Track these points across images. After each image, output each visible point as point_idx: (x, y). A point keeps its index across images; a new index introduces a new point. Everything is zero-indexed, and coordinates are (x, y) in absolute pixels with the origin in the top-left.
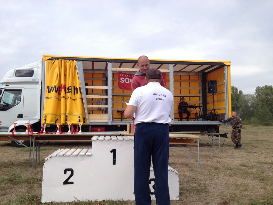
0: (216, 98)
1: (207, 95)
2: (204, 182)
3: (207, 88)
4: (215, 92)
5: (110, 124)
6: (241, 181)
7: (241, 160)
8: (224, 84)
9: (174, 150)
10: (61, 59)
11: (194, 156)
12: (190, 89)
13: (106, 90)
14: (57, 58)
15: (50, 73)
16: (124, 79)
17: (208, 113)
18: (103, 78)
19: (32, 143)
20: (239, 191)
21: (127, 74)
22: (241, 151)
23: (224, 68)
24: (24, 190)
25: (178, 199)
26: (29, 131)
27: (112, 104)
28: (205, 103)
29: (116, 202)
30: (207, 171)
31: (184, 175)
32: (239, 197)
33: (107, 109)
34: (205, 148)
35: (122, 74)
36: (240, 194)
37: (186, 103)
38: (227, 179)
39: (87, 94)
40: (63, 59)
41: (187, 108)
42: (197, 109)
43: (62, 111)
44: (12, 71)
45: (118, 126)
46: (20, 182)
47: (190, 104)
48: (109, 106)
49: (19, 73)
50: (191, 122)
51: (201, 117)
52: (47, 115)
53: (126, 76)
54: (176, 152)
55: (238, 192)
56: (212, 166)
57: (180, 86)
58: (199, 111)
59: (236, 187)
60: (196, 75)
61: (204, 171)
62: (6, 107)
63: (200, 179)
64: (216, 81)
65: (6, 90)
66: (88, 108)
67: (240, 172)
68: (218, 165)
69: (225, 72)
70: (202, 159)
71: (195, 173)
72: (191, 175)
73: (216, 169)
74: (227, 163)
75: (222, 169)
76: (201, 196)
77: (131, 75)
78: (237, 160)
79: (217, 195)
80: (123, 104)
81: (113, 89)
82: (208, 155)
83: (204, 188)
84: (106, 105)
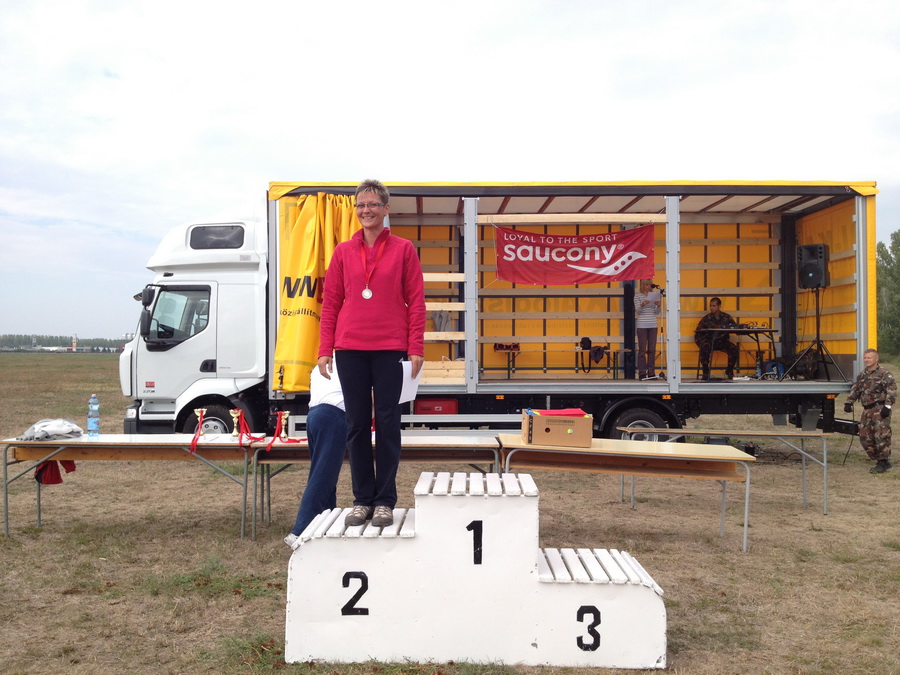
0: (825, 303)
1: (797, 294)
2: (753, 609)
4: (822, 284)
5: (472, 390)
6: (873, 605)
8: (855, 256)
10: (324, 193)
11: (735, 507)
12: (738, 271)
13: (461, 285)
14: (312, 191)
15: (291, 237)
16: (517, 247)
17: (799, 349)
18: (451, 239)
21: (525, 234)
23: (854, 204)
24: (236, 617)
25: (662, 665)
26: (241, 435)
27: (478, 323)
28: (789, 316)
29: (483, 669)
30: (769, 567)
31: (694, 580)
33: (461, 344)
35: (508, 234)
36: (854, 655)
37: (726, 319)
38: (827, 598)
40: (329, 192)
42: (763, 337)
45: (498, 398)
46: (223, 589)
47: (738, 318)
48: (470, 335)
49: (201, 238)
50: (743, 384)
51: (775, 362)
52: (286, 366)
53: (522, 239)
54: (682, 487)
55: (849, 648)
56: (793, 545)
57: (706, 261)
58: (770, 344)
60: (760, 222)
62: (167, 341)
63: (742, 596)
64: (826, 248)
65: (164, 288)
67: (876, 572)
68: (813, 543)
69: (855, 218)
70: (764, 518)
71: (730, 574)
72: (714, 580)
73: (803, 558)
74: (843, 533)
75: (820, 560)
76: (735, 659)
77: (537, 236)
78: (879, 521)
79: (783, 657)
80: (514, 321)
81: (482, 274)
82: (787, 499)
83: (748, 628)
84: (461, 333)
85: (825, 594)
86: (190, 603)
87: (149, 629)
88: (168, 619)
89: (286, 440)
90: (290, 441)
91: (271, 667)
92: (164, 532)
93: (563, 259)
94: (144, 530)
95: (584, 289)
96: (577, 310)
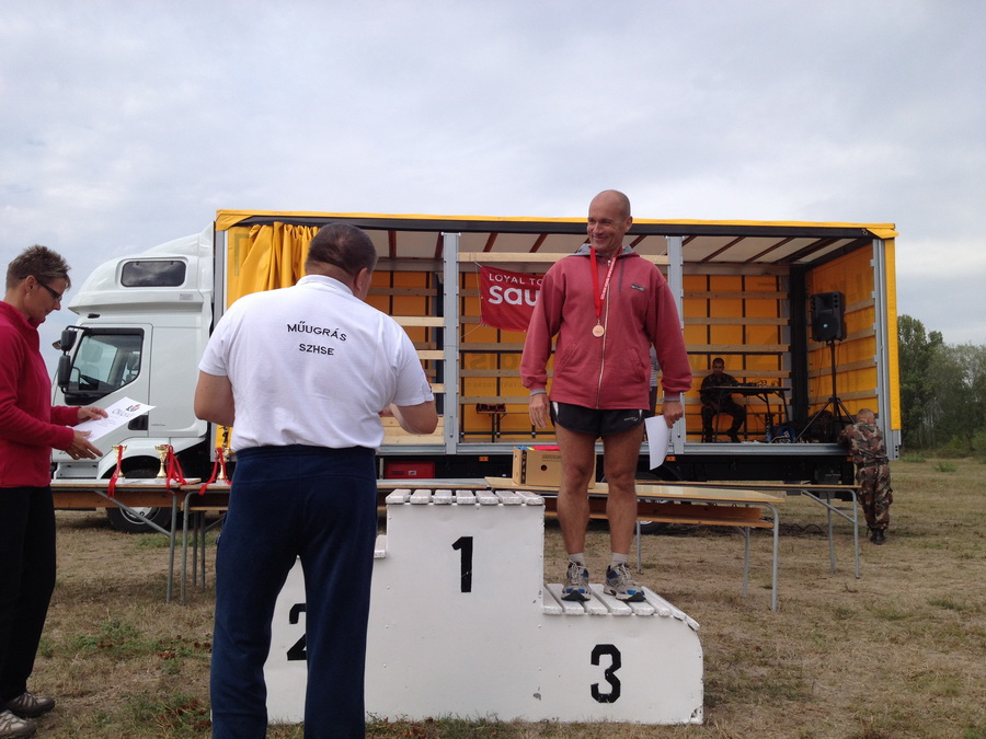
0: (841, 360)
1: (809, 349)
2: (797, 663)
3: (810, 321)
4: (839, 336)
5: (451, 450)
6: (933, 658)
7: (934, 583)
8: (873, 305)
9: (685, 547)
10: (281, 224)
11: (760, 570)
12: (744, 326)
13: (440, 331)
14: (267, 221)
15: (242, 272)
16: (504, 290)
17: (811, 412)
18: (427, 287)
19: (180, 515)
20: (926, 697)
21: (512, 274)
22: (936, 551)
23: (871, 247)
24: (151, 679)
25: (698, 720)
26: (169, 475)
27: (459, 380)
28: (800, 375)
29: (472, 726)
30: (806, 624)
31: (721, 636)
32: (925, 716)
33: (440, 397)
34: (803, 542)
35: (494, 274)
36: (928, 705)
38: (880, 651)
40: (288, 222)
41: (734, 396)
42: (773, 398)
44: (112, 265)
45: (481, 459)
46: (137, 651)
47: (745, 379)
48: (450, 387)
49: (134, 273)
51: (785, 426)
53: (510, 280)
54: (692, 554)
55: (920, 699)
56: (828, 605)
57: (709, 316)
58: (780, 406)
59: (916, 680)
60: (767, 274)
61: (795, 622)
62: (90, 394)
63: (780, 651)
64: (842, 298)
65: (89, 332)
67: (930, 628)
68: (849, 602)
69: (873, 262)
70: (790, 582)
71: (762, 631)
72: (747, 636)
73: (843, 616)
74: (883, 595)
75: (863, 618)
76: (785, 712)
77: (526, 277)
78: (919, 584)
79: (843, 708)
80: (499, 378)
81: (463, 325)
82: (812, 565)
83: (794, 681)
84: (439, 385)
85: (878, 648)
86: (92, 666)
88: (59, 682)
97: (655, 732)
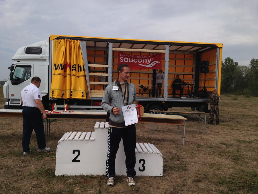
0: (207, 77)
1: (200, 74)
2: (186, 160)
4: (207, 72)
6: (217, 159)
7: (223, 137)
8: (216, 64)
10: (67, 39)
11: (181, 133)
12: (184, 67)
13: (107, 68)
14: (63, 38)
15: (57, 51)
16: (124, 58)
17: (199, 90)
18: (104, 55)
20: (212, 170)
21: (126, 54)
22: (226, 127)
23: (217, 50)
25: (162, 175)
27: (112, 80)
28: (197, 81)
30: (190, 149)
31: (170, 152)
33: (106, 85)
34: (194, 123)
35: (121, 54)
36: (212, 173)
37: (180, 81)
39: (90, 71)
40: (69, 39)
42: (189, 86)
43: (68, 87)
44: (22, 49)
49: (29, 51)
50: (184, 99)
51: (193, 93)
52: (54, 90)
53: (125, 56)
54: (167, 127)
56: (196, 143)
57: (175, 64)
58: (192, 88)
59: (212, 165)
60: (191, 54)
61: (188, 148)
62: (18, 82)
63: (183, 157)
64: (208, 62)
65: (17, 66)
66: (91, 85)
67: (218, 150)
68: (202, 143)
69: (217, 54)
70: (189, 136)
71: (179, 151)
72: (175, 152)
73: (199, 146)
74: (210, 140)
75: (204, 147)
76: (181, 174)
77: (129, 55)
78: (219, 137)
79: (194, 173)
81: (113, 65)
82: (195, 130)
83: (184, 165)
84: (107, 82)
85: (205, 156)
86: (26, 159)
87: (14, 166)
88: (20, 164)
89: (55, 112)
90: (56, 112)
91: (51, 177)
92: (18, 138)
93: (137, 62)
94: (12, 138)
95: (142, 71)
96: (140, 77)
97: (152, 179)
